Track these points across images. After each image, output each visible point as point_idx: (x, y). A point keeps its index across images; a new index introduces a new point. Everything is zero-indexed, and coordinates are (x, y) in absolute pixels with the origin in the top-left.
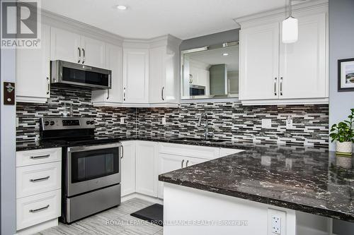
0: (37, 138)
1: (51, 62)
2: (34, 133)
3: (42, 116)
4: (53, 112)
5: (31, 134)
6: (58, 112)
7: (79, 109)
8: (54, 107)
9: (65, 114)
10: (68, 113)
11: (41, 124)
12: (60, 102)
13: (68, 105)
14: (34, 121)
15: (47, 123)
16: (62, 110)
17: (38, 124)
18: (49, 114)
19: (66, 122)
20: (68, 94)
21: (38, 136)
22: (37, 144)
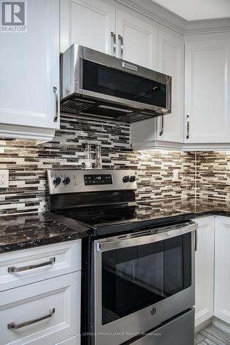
0: (41, 208)
1: (61, 56)
2: (37, 199)
3: (50, 166)
4: (69, 160)
5: (32, 200)
6: (76, 160)
7: (111, 155)
8: (70, 151)
9: (89, 163)
10: (94, 161)
11: (47, 182)
12: (81, 142)
13: (94, 147)
14: (37, 177)
15: (57, 182)
16: (84, 157)
17: (42, 182)
18: (62, 164)
19: (90, 179)
20: (92, 128)
21: (43, 203)
22: (42, 219)
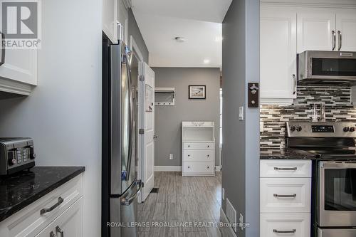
0: (282, 145)
2: (279, 140)
3: (288, 120)
4: (300, 116)
5: (276, 140)
6: (306, 115)
7: (333, 111)
8: (301, 109)
9: (315, 118)
10: (320, 116)
11: (286, 129)
12: (309, 103)
13: (319, 106)
14: (279, 126)
15: (293, 129)
16: (311, 113)
17: (283, 129)
18: (295, 118)
19: (316, 128)
20: (317, 93)
21: (283, 143)
22: (282, 152)
